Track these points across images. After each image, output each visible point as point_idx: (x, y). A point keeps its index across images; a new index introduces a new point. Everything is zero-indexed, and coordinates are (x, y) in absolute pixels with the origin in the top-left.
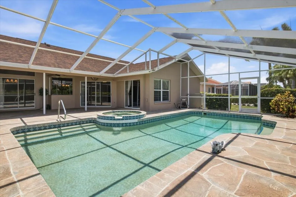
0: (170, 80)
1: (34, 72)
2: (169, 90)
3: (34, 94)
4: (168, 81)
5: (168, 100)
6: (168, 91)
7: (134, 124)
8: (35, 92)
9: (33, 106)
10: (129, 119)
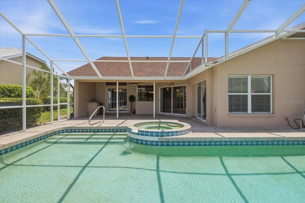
0: (273, 75)
1: (127, 83)
2: (271, 94)
3: (126, 100)
4: (270, 77)
5: (270, 111)
6: (269, 95)
7: (152, 143)
8: (127, 99)
9: (126, 110)
10: (146, 135)
